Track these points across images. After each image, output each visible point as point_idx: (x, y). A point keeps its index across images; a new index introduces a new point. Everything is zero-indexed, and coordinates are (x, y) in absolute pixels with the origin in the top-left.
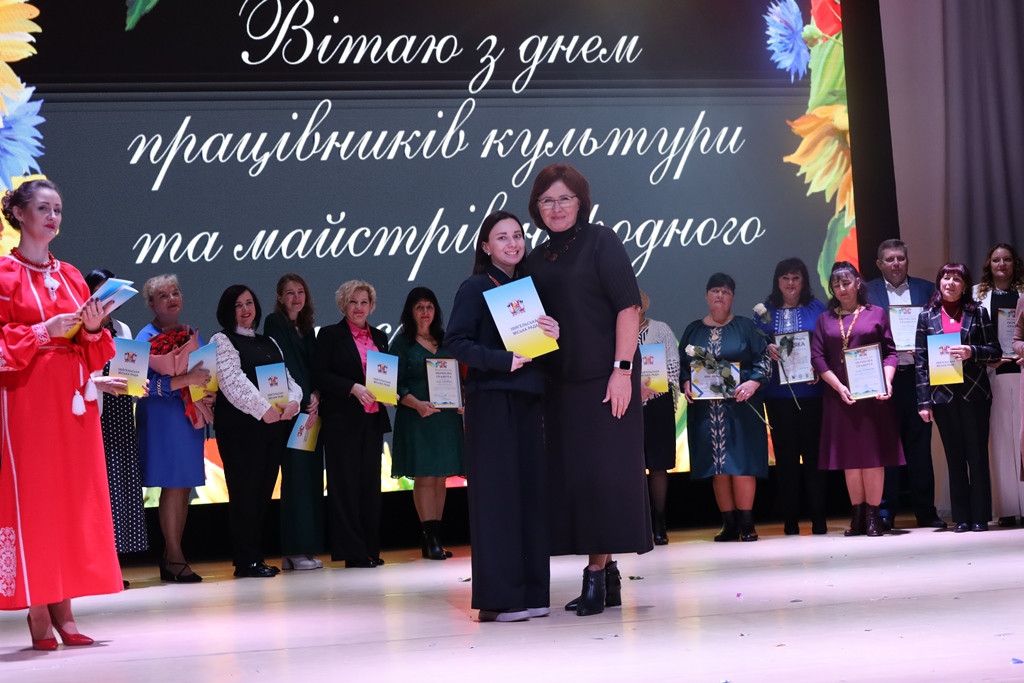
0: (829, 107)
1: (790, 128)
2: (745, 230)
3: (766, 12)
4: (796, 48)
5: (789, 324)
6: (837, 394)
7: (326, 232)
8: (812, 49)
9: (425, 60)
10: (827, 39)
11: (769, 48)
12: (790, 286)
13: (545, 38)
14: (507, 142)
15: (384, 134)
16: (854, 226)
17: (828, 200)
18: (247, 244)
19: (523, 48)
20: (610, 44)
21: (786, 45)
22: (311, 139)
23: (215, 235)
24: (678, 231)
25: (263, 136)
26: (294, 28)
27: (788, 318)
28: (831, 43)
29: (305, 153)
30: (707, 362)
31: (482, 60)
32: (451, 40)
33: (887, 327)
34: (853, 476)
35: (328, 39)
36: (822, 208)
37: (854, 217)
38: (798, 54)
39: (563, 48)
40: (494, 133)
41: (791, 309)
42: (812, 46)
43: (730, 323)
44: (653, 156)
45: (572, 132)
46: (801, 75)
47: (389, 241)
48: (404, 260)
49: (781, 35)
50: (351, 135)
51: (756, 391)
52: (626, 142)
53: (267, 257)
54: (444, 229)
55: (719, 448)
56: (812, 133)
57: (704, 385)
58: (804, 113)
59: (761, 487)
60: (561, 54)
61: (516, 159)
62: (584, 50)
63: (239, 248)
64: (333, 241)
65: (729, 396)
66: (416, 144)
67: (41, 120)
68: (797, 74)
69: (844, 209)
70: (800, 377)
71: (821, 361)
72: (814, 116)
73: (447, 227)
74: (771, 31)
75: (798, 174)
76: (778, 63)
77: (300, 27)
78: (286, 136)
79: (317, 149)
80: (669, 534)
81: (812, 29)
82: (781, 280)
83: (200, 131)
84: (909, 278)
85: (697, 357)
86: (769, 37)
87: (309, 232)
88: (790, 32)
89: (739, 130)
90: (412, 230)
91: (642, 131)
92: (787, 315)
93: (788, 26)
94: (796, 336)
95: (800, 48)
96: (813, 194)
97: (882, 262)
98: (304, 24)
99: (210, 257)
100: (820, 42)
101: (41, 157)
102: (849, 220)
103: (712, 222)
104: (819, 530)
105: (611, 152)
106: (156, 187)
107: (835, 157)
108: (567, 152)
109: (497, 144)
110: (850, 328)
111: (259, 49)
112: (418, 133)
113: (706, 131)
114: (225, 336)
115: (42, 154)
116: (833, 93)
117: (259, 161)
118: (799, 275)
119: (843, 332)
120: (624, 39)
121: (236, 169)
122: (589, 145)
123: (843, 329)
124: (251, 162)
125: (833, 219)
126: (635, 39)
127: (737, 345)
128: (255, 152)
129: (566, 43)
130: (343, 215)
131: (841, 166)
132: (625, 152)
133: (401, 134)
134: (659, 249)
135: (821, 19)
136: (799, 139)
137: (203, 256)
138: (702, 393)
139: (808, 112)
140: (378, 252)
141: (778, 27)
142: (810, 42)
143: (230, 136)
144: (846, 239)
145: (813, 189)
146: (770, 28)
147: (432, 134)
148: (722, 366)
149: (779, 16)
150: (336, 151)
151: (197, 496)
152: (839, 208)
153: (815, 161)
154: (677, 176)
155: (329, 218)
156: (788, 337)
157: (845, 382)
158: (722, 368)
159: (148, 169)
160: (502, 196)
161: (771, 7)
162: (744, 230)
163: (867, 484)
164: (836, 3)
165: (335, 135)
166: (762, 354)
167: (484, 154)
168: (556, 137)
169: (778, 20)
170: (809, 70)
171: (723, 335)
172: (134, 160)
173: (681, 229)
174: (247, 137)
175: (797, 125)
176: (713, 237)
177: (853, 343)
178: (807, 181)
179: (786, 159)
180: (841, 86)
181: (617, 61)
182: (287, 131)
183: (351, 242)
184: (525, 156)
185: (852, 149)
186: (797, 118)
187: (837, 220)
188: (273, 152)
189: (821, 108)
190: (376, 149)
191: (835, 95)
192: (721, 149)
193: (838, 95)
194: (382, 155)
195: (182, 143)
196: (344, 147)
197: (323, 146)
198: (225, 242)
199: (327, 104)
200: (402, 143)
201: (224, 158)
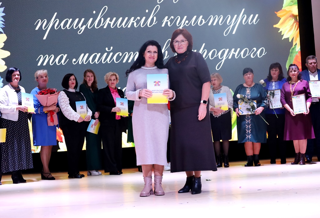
0: (291, 7)
1: (276, 14)
2: (259, 52)
5: (274, 87)
6: (289, 112)
7: (106, 54)
12: (275, 73)
14: (171, 21)
15: (126, 18)
16: (300, 51)
17: (290, 41)
22: (100, 20)
23: (66, 55)
24: (234, 53)
25: (83, 19)
27: (274, 85)
29: (98, 25)
30: (245, 100)
33: (308, 88)
34: (296, 142)
36: (288, 44)
37: (300, 47)
40: (167, 17)
41: (275, 82)
43: (254, 86)
44: (225, 26)
45: (195, 17)
47: (128, 57)
50: (115, 19)
51: (263, 111)
52: (215, 20)
53: (84, 63)
55: (248, 132)
56: (284, 16)
57: (243, 109)
58: (281, 9)
59: (263, 146)
61: (175, 27)
63: (74, 60)
64: (108, 57)
65: (253, 113)
66: (138, 22)
67: (4, 14)
69: (296, 44)
70: (277, 106)
71: (284, 101)
72: (285, 10)
75: (279, 32)
78: (91, 19)
79: (103, 24)
80: (230, 163)
82: (271, 71)
83: (60, 18)
84: (318, 69)
85: (241, 99)
87: (99, 54)
89: (257, 15)
90: (136, 53)
91: (221, 16)
92: (274, 84)
94: (276, 91)
96: (285, 39)
97: (308, 64)
99: (64, 63)
101: (4, 27)
102: (298, 48)
103: (246, 50)
104: (283, 162)
105: (210, 24)
106: (45, 38)
107: (293, 25)
108: (193, 24)
109: (168, 22)
110: (294, 89)
113: (245, 16)
114: (64, 92)
115: (4, 26)
116: (292, 2)
117: (81, 29)
118: (278, 69)
119: (291, 90)
121: (73, 32)
122: (201, 22)
123: (291, 89)
124: (78, 29)
125: (292, 48)
127: (256, 94)
128: (80, 25)
130: (112, 48)
131: (295, 28)
132: (214, 24)
133: (133, 18)
134: (227, 60)
136: (279, 19)
137: (62, 63)
138: (243, 112)
139: (283, 9)
140: (124, 61)
143: (71, 19)
144: (297, 55)
145: (285, 37)
147: (144, 18)
148: (250, 102)
150: (109, 25)
151: (59, 149)
152: (294, 44)
153: (285, 27)
154: (234, 33)
155: (107, 49)
156: (272, 92)
157: (292, 108)
158: (250, 103)
159: (42, 32)
163: (301, 146)
165: (109, 19)
166: (266, 98)
167: (163, 25)
168: (189, 19)
171: (251, 90)
172: (37, 29)
173: (235, 52)
174: (77, 20)
175: (279, 13)
176: (247, 55)
177: (295, 94)
178: (282, 34)
179: (275, 26)
183: (115, 58)
184: (178, 26)
185: (299, 22)
186: (279, 11)
187: (293, 49)
188: (87, 25)
189: (288, 7)
190: (123, 24)
191: (293, 2)
192: (250, 23)
193: (294, 2)
194: (126, 26)
195: (54, 22)
196: (112, 23)
197: (105, 23)
198: (70, 58)
199: (106, 7)
200: (133, 22)
201: (69, 28)
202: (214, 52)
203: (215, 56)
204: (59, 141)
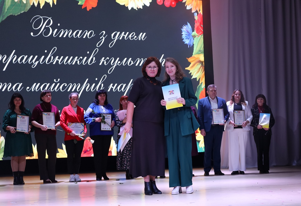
0: (198, 55)
1: (187, 60)
3: (182, 28)
4: (190, 38)
7: (54, 84)
8: (194, 39)
9: (84, 37)
10: (199, 36)
11: (182, 38)
13: (119, 33)
14: (107, 61)
15: (72, 57)
16: (205, 88)
17: (197, 80)
18: (30, 87)
19: (113, 35)
20: (137, 35)
21: (187, 37)
22: (50, 58)
23: (21, 84)
25: (36, 57)
26: (47, 26)
28: (200, 37)
29: (49, 61)
31: (101, 38)
32: (92, 32)
35: (56, 30)
36: (196, 82)
37: (205, 85)
38: (191, 40)
39: (124, 35)
40: (103, 58)
42: (195, 38)
45: (126, 59)
46: (191, 46)
47: (71, 87)
49: (186, 34)
50: (62, 57)
52: (141, 62)
53: (36, 91)
54: (88, 85)
56: (194, 62)
58: (191, 56)
60: (123, 37)
61: (109, 66)
62: (130, 36)
63: (28, 88)
64: (56, 87)
66: (81, 60)
68: (190, 45)
69: (202, 83)
72: (194, 57)
74: (183, 33)
75: (189, 73)
76: (185, 42)
77: (48, 26)
78: (43, 57)
79: (52, 61)
81: (195, 33)
83: (18, 54)
86: (182, 35)
87: (49, 84)
88: (188, 34)
90: (79, 84)
93: (188, 32)
95: (191, 38)
96: (193, 78)
98: (50, 26)
99: (19, 90)
100: (197, 37)
102: (203, 86)
105: (137, 65)
106: (4, 70)
107: (200, 69)
108: (124, 64)
109: (104, 61)
111: (36, 32)
112: (81, 58)
116: (200, 51)
117: (35, 63)
120: (141, 34)
121: (28, 66)
122: (130, 62)
124: (32, 64)
126: (145, 34)
128: (34, 61)
129: (125, 34)
130: (59, 80)
131: (201, 72)
132: (140, 65)
133: (77, 57)
135: (197, 30)
136: (190, 63)
137: (18, 90)
139: (193, 56)
140: (69, 90)
141: (185, 32)
142: (194, 37)
143: (26, 56)
144: (202, 91)
146: (183, 32)
147: (86, 58)
149: (185, 29)
150: (57, 61)
152: (200, 82)
153: (194, 69)
155: (55, 80)
159: (2, 65)
160: (105, 76)
161: (183, 26)
164: (202, 26)
165: (57, 57)
167: (100, 64)
169: (185, 30)
170: (193, 44)
174: (32, 57)
175: (189, 59)
178: (192, 75)
179: (186, 69)
180: (202, 49)
181: (139, 40)
182: (43, 55)
183: (61, 87)
184: (112, 65)
185: (205, 66)
186: (189, 57)
187: (200, 86)
188: (39, 61)
189: (196, 55)
190: (69, 61)
193: (201, 51)
194: (71, 63)
195: (13, 58)
196: (60, 61)
197: (54, 60)
198: (24, 86)
199: (55, 48)
200: (77, 60)
201: (25, 62)
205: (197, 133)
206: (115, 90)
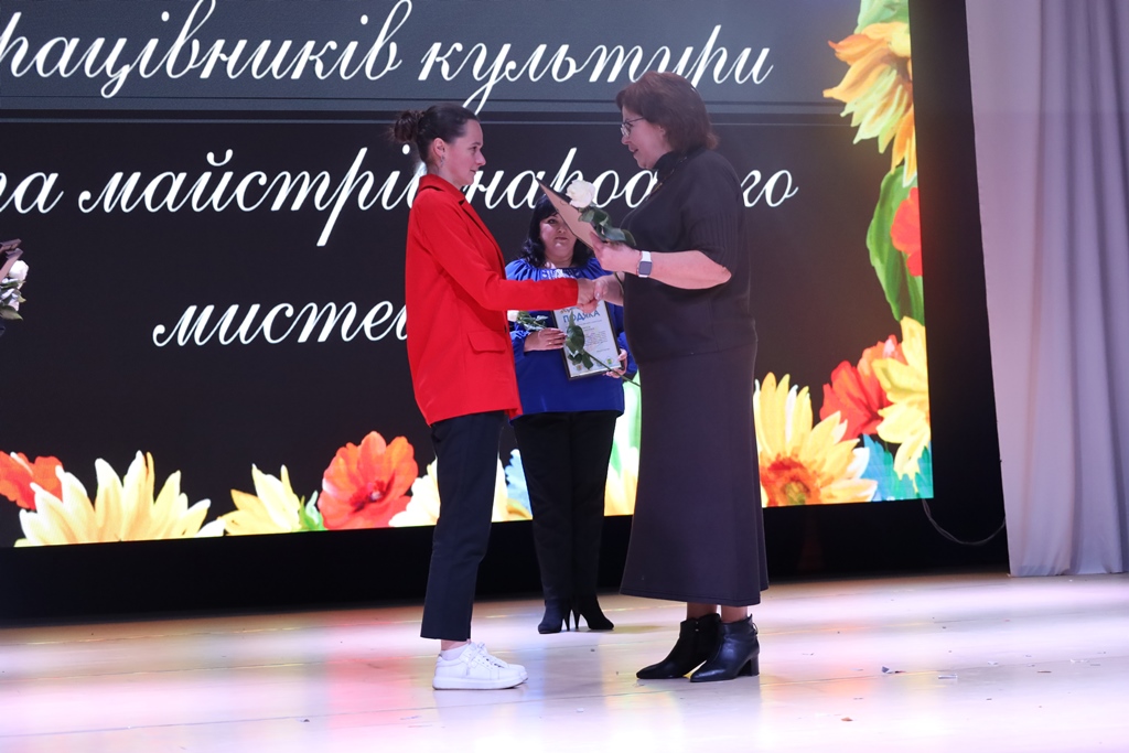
0: (885, 25)
1: (833, 51)
2: (771, 188)
7: (206, 176)
14: (455, 60)
15: (287, 45)
16: (916, 186)
17: (882, 149)
18: (97, 190)
22: (187, 49)
23: (54, 177)
25: (121, 43)
29: (178, 67)
36: (875, 161)
37: (915, 174)
40: (436, 47)
45: (542, 49)
47: (293, 191)
48: (312, 218)
50: (242, 44)
52: (614, 65)
53: (124, 209)
54: (367, 177)
56: (863, 60)
58: (852, 33)
61: (467, 83)
64: (216, 189)
66: (331, 59)
69: (903, 163)
72: (865, 37)
73: (370, 174)
75: (843, 114)
78: (153, 44)
79: (196, 63)
83: (34, 33)
87: (182, 176)
89: (765, 52)
90: (323, 176)
91: (637, 51)
96: (862, 141)
99: (45, 207)
102: (909, 178)
105: (594, 78)
107: (892, 93)
108: (535, 76)
109: (441, 62)
112: (333, 45)
113: (721, 52)
116: (890, 6)
117: (115, 77)
121: (83, 87)
122: (565, 67)
124: (104, 77)
125: (888, 176)
128: (110, 65)
130: (229, 154)
131: (899, 105)
132: (612, 78)
133: (310, 45)
136: (845, 67)
137: (36, 206)
139: (857, 31)
140: (276, 206)
143: (75, 42)
144: (905, 201)
145: (862, 135)
147: (353, 46)
150: (221, 65)
151: (22, 536)
152: (896, 161)
153: (865, 97)
155: (210, 157)
162: (769, 187)
165: (220, 44)
167: (423, 76)
174: (99, 43)
175: (842, 47)
178: (853, 124)
179: (828, 94)
182: (154, 37)
183: (240, 191)
184: (479, 79)
185: (915, 82)
186: (842, 39)
187: (894, 177)
188: (135, 64)
189: (874, 26)
190: (276, 64)
191: (893, 9)
192: (741, 78)
193: (897, 8)
194: (285, 73)
196: (233, 60)
197: (204, 59)
198: (69, 187)
200: (312, 58)
201: (66, 71)
202: (610, 179)
203: (613, 197)
204: (19, 508)
205: (881, 407)
206: (493, 202)
